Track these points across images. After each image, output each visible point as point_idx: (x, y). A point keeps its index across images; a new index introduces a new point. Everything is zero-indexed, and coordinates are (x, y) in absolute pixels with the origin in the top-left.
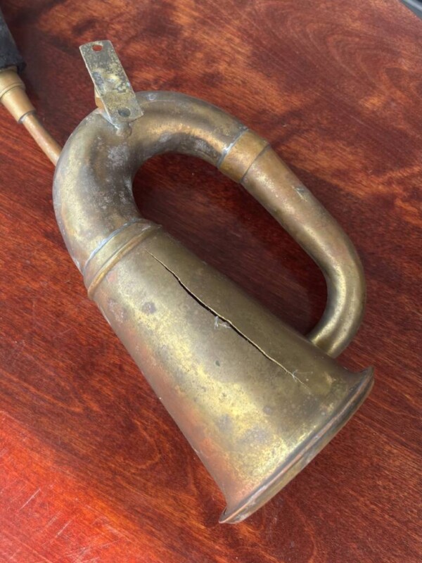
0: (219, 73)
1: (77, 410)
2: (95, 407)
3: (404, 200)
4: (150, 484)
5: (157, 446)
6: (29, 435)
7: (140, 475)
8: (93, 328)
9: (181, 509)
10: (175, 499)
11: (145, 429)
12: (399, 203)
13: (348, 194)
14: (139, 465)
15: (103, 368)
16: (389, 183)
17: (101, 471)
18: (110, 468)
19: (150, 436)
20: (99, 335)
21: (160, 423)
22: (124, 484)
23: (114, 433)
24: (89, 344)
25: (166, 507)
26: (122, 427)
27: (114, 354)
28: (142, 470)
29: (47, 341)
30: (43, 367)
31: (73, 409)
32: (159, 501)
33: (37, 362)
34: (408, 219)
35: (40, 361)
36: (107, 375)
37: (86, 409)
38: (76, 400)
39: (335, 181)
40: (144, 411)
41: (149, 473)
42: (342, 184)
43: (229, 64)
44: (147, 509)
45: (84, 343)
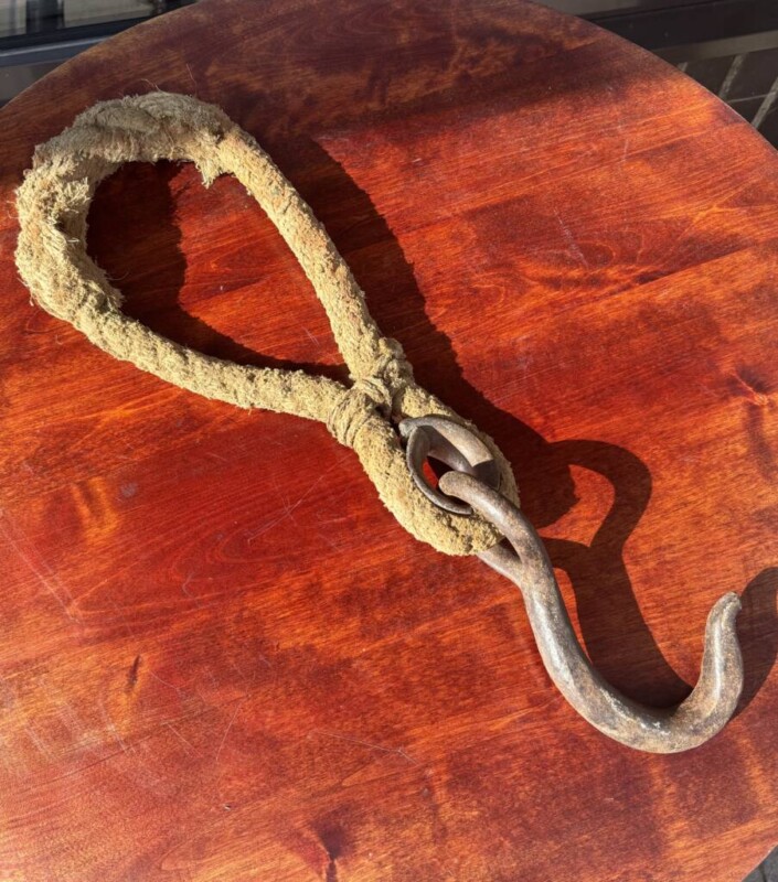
0: (310, 95)
2: (450, 301)
3: (472, 68)
4: (514, 303)
5: (497, 285)
7: (505, 304)
9: (539, 296)
10: (531, 296)
11: (483, 284)
12: (471, 72)
13: (444, 91)
16: (456, 67)
17: (486, 323)
18: (488, 317)
19: (488, 284)
21: (486, 275)
22: (504, 315)
23: (472, 301)
25: (532, 303)
26: (472, 295)
28: (503, 301)
32: (526, 304)
34: (483, 75)
37: (447, 306)
39: (431, 91)
40: (474, 278)
41: (508, 299)
42: (436, 89)
43: (310, 85)
44: (526, 313)
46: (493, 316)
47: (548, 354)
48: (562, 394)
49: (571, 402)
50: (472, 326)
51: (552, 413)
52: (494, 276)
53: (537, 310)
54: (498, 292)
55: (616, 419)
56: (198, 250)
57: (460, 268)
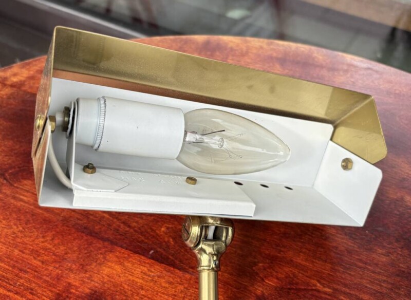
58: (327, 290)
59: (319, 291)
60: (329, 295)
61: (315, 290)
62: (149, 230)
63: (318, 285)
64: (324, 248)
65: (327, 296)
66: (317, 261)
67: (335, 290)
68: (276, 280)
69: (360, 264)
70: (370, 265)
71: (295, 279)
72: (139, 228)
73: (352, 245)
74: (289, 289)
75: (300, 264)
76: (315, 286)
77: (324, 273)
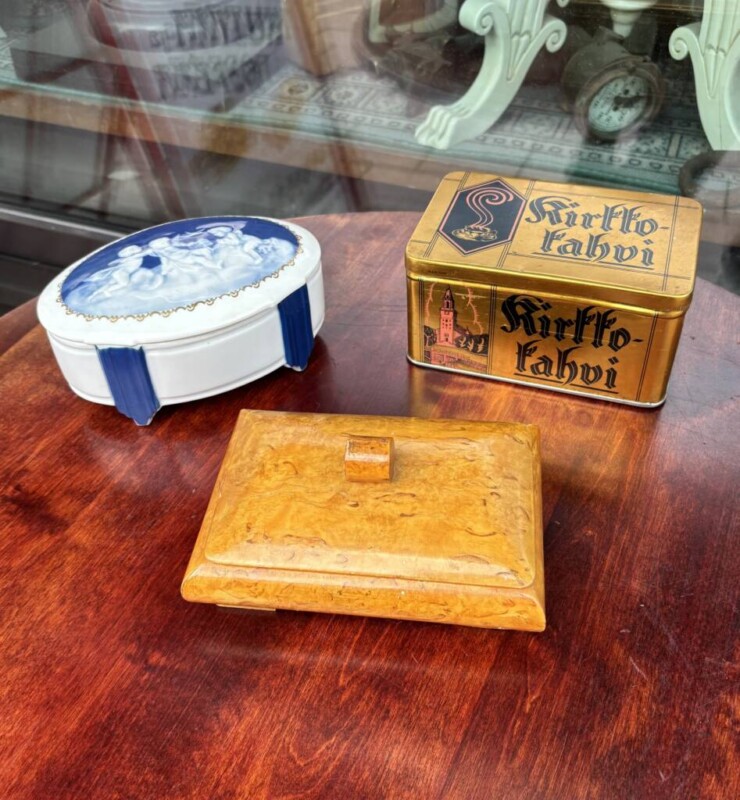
1: (341, 682)
2: (345, 697)
4: (275, 757)
5: (312, 762)
6: (315, 641)
7: (283, 747)
8: (422, 685)
9: (252, 792)
10: (262, 784)
11: (328, 748)
14: (293, 745)
15: (383, 700)
17: (286, 709)
18: (289, 717)
19: (322, 753)
20: (417, 693)
21: (334, 763)
22: (274, 733)
23: (321, 718)
24: (406, 683)
25: (254, 776)
26: (328, 725)
27: (399, 709)
28: (288, 748)
29: (403, 644)
30: (378, 644)
31: (342, 675)
32: (259, 768)
33: (382, 637)
35: (384, 640)
36: (377, 704)
37: (344, 689)
38: (349, 678)
40: (345, 744)
41: (285, 755)
44: (252, 757)
45: (406, 679)
46: (285, 722)
47: (193, 732)
48: (147, 704)
49: (133, 703)
50: (297, 692)
51: (146, 677)
52: (325, 769)
53: (243, 771)
54: (303, 754)
55: (72, 727)
56: (621, 532)
57: (369, 743)
58: (528, 706)
59: (526, 695)
60: (521, 707)
61: (527, 692)
62: (586, 519)
63: (534, 697)
64: (589, 712)
65: (519, 705)
66: (567, 701)
67: (529, 716)
68: (536, 648)
69: (569, 758)
70: (569, 769)
71: (539, 671)
72: (587, 509)
73: (599, 752)
74: (526, 663)
75: (562, 679)
76: (533, 693)
77: (551, 706)
